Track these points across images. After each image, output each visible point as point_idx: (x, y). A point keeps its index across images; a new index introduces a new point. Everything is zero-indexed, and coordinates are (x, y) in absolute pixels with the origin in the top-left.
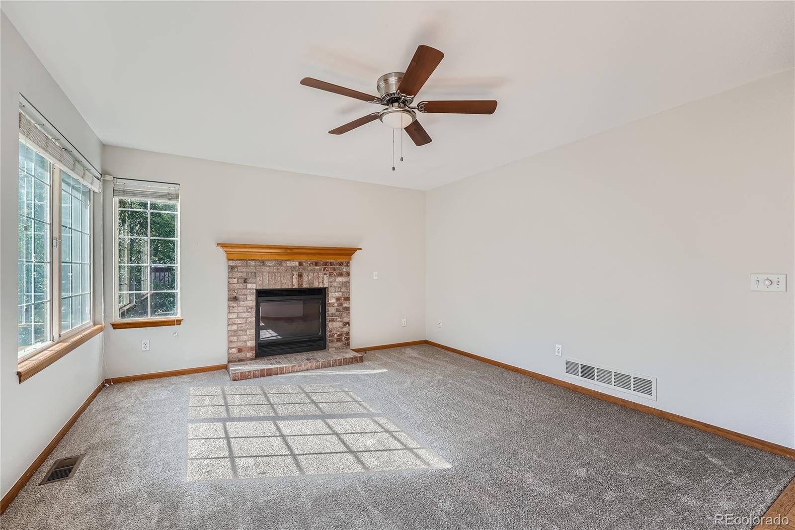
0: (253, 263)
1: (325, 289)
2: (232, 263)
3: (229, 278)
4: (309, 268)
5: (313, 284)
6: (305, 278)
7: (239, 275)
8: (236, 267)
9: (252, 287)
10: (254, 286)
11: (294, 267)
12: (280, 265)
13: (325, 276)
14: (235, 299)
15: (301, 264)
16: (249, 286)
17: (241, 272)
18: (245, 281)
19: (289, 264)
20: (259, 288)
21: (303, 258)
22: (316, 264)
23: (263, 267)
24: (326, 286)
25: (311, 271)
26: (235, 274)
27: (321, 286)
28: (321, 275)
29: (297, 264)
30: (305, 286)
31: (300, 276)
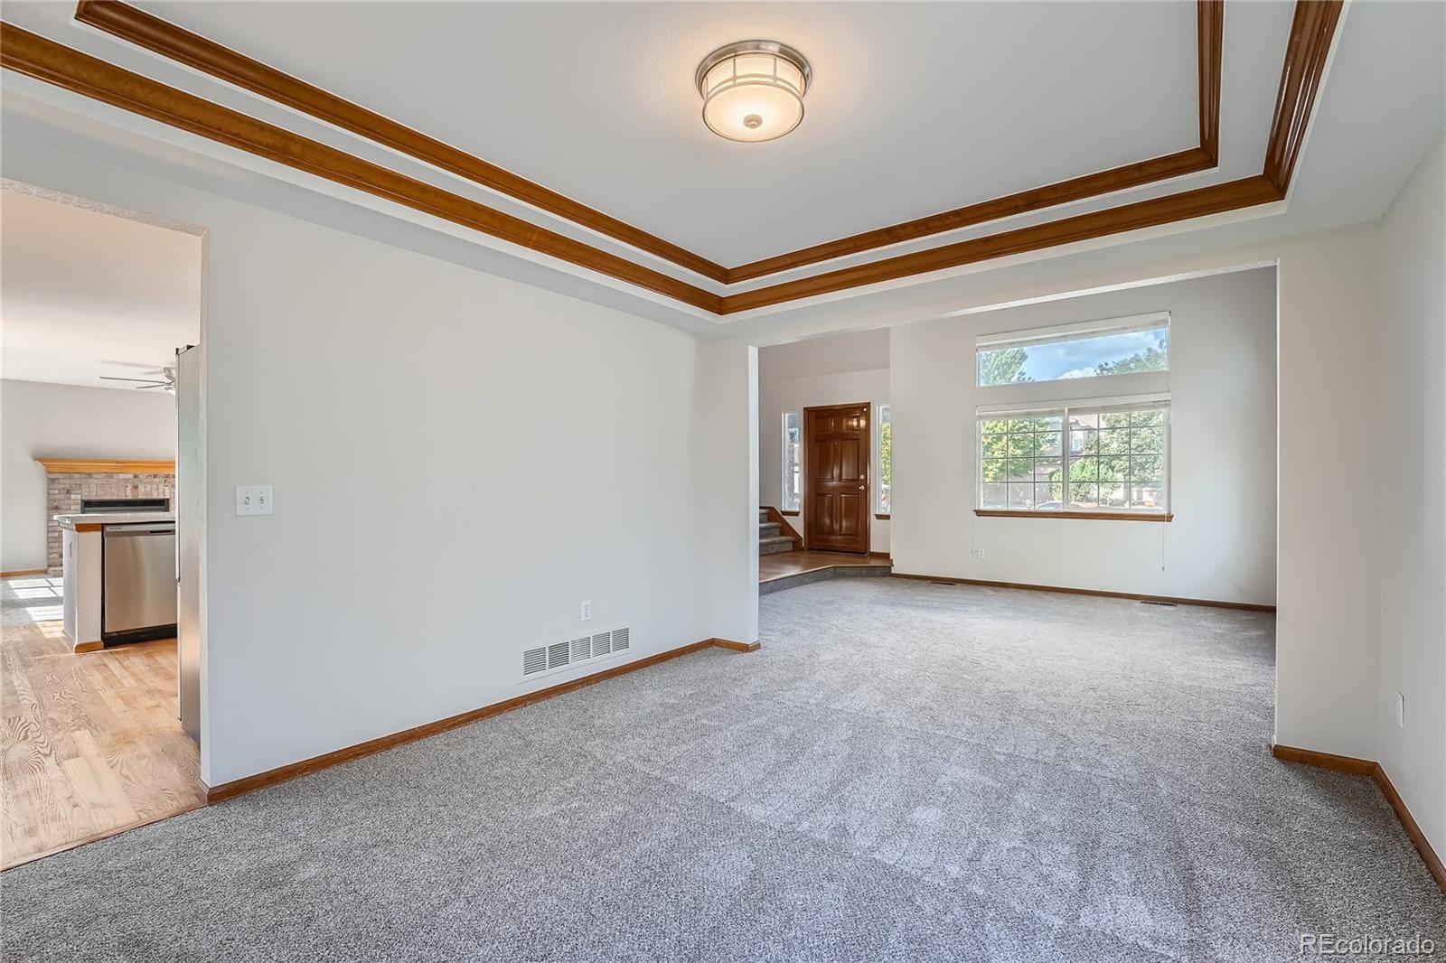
0: (77, 476)
1: (168, 500)
2: (51, 476)
3: (49, 489)
4: (147, 480)
5: (152, 494)
6: (141, 489)
7: (61, 486)
8: (58, 479)
9: (77, 497)
10: (79, 497)
11: (128, 480)
12: (111, 477)
13: (167, 488)
14: (57, 508)
15: (135, 476)
16: (73, 497)
17: (65, 483)
18: (68, 492)
19: (121, 476)
20: (84, 498)
21: (137, 471)
22: (155, 477)
23: (90, 480)
24: (167, 497)
25: (149, 483)
26: (56, 486)
27: (161, 497)
28: (161, 486)
29: (131, 476)
30: (141, 497)
31: (136, 487)
